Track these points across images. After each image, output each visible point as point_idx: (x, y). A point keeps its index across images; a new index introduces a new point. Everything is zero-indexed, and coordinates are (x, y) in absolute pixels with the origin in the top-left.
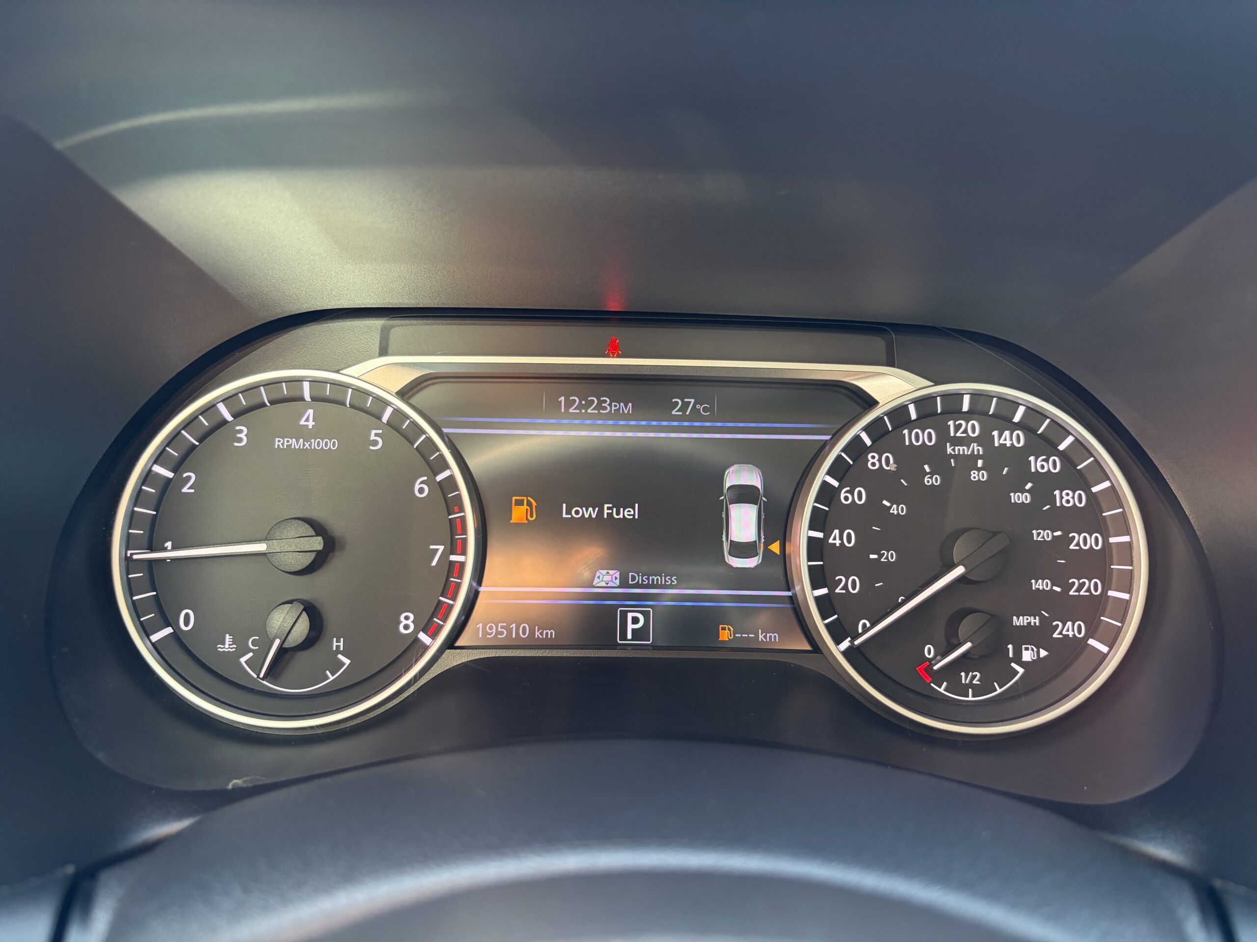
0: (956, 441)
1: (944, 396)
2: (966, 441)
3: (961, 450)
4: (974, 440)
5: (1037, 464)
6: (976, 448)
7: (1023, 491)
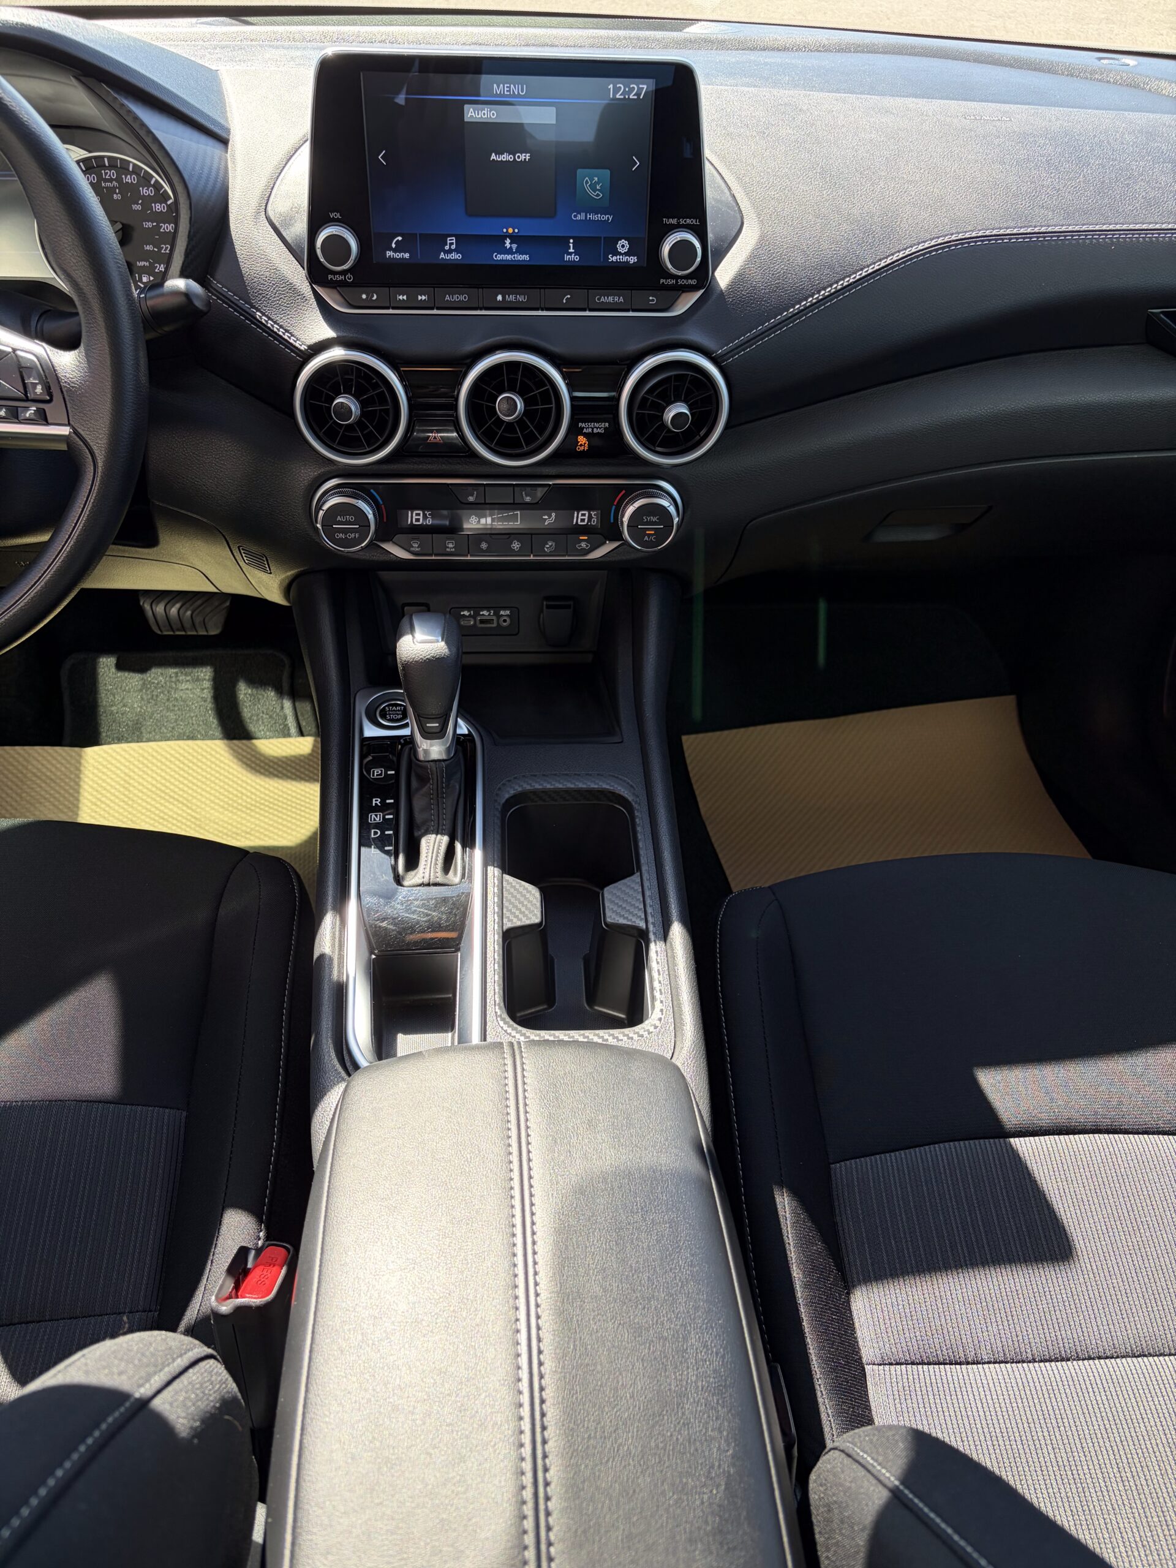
0: (106, 180)
1: (95, 158)
2: (111, 180)
3: (108, 184)
4: (115, 180)
5: (145, 191)
6: (115, 183)
7: (138, 204)
